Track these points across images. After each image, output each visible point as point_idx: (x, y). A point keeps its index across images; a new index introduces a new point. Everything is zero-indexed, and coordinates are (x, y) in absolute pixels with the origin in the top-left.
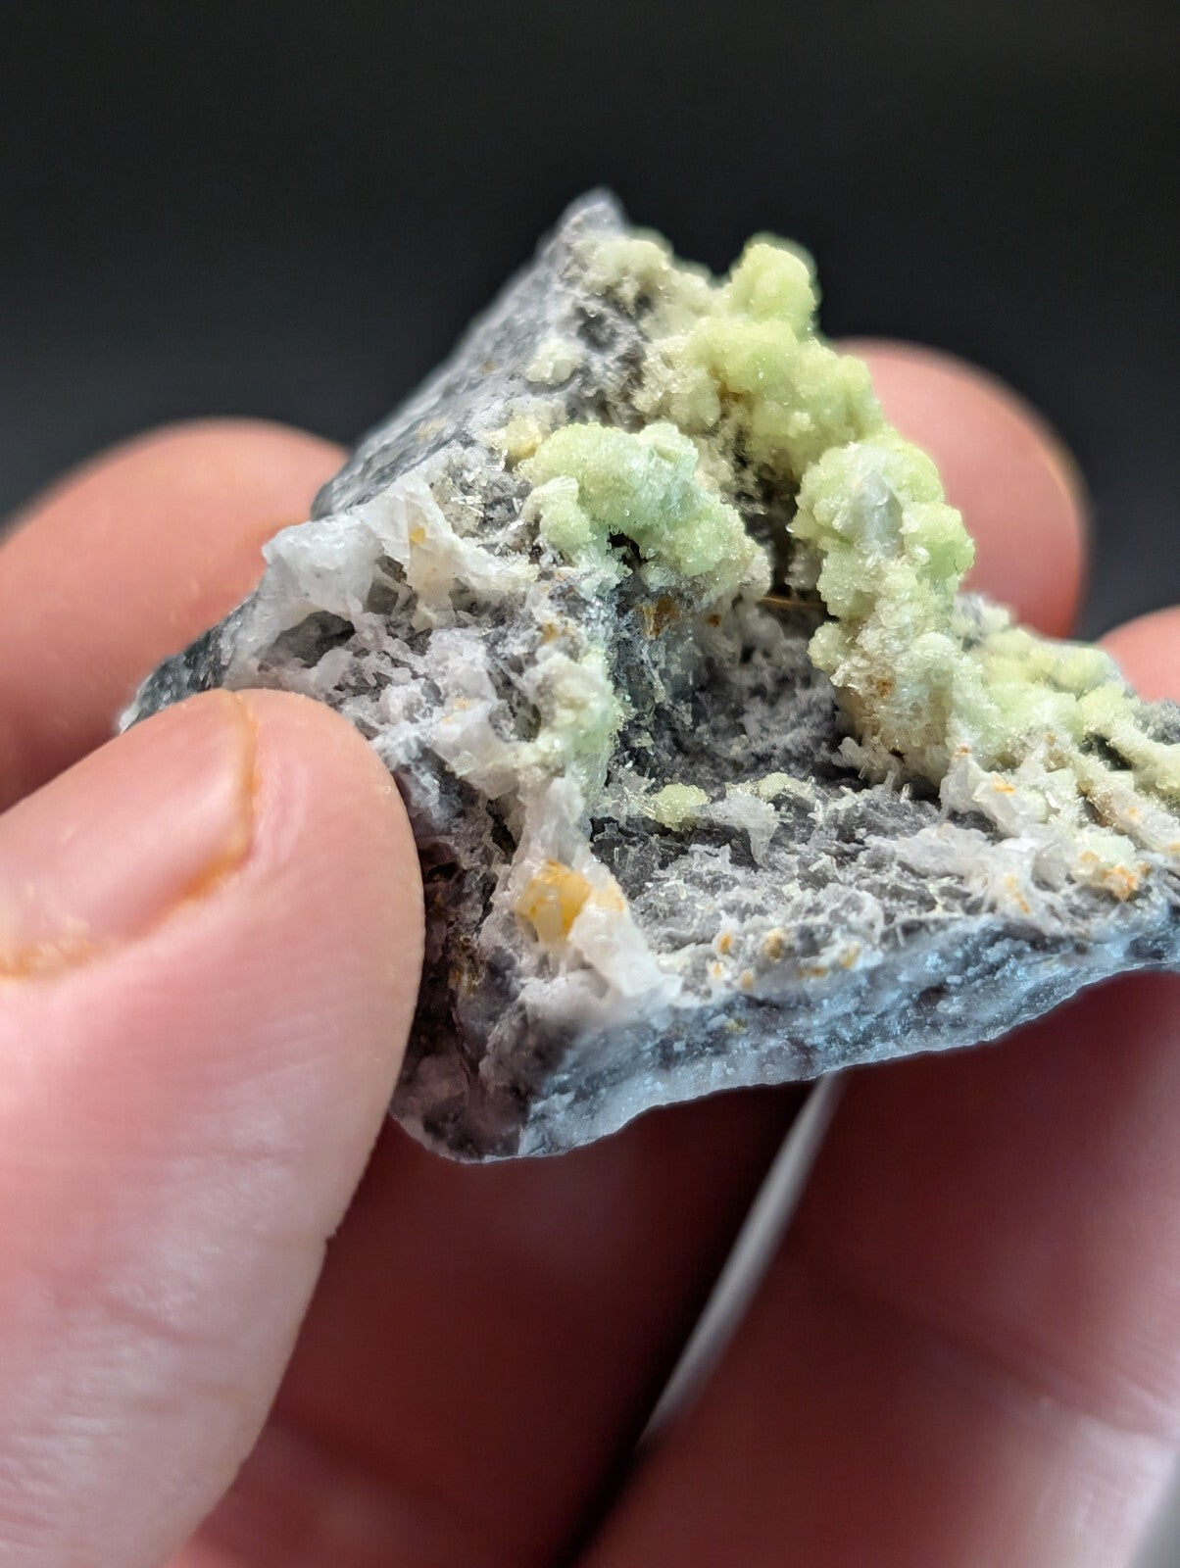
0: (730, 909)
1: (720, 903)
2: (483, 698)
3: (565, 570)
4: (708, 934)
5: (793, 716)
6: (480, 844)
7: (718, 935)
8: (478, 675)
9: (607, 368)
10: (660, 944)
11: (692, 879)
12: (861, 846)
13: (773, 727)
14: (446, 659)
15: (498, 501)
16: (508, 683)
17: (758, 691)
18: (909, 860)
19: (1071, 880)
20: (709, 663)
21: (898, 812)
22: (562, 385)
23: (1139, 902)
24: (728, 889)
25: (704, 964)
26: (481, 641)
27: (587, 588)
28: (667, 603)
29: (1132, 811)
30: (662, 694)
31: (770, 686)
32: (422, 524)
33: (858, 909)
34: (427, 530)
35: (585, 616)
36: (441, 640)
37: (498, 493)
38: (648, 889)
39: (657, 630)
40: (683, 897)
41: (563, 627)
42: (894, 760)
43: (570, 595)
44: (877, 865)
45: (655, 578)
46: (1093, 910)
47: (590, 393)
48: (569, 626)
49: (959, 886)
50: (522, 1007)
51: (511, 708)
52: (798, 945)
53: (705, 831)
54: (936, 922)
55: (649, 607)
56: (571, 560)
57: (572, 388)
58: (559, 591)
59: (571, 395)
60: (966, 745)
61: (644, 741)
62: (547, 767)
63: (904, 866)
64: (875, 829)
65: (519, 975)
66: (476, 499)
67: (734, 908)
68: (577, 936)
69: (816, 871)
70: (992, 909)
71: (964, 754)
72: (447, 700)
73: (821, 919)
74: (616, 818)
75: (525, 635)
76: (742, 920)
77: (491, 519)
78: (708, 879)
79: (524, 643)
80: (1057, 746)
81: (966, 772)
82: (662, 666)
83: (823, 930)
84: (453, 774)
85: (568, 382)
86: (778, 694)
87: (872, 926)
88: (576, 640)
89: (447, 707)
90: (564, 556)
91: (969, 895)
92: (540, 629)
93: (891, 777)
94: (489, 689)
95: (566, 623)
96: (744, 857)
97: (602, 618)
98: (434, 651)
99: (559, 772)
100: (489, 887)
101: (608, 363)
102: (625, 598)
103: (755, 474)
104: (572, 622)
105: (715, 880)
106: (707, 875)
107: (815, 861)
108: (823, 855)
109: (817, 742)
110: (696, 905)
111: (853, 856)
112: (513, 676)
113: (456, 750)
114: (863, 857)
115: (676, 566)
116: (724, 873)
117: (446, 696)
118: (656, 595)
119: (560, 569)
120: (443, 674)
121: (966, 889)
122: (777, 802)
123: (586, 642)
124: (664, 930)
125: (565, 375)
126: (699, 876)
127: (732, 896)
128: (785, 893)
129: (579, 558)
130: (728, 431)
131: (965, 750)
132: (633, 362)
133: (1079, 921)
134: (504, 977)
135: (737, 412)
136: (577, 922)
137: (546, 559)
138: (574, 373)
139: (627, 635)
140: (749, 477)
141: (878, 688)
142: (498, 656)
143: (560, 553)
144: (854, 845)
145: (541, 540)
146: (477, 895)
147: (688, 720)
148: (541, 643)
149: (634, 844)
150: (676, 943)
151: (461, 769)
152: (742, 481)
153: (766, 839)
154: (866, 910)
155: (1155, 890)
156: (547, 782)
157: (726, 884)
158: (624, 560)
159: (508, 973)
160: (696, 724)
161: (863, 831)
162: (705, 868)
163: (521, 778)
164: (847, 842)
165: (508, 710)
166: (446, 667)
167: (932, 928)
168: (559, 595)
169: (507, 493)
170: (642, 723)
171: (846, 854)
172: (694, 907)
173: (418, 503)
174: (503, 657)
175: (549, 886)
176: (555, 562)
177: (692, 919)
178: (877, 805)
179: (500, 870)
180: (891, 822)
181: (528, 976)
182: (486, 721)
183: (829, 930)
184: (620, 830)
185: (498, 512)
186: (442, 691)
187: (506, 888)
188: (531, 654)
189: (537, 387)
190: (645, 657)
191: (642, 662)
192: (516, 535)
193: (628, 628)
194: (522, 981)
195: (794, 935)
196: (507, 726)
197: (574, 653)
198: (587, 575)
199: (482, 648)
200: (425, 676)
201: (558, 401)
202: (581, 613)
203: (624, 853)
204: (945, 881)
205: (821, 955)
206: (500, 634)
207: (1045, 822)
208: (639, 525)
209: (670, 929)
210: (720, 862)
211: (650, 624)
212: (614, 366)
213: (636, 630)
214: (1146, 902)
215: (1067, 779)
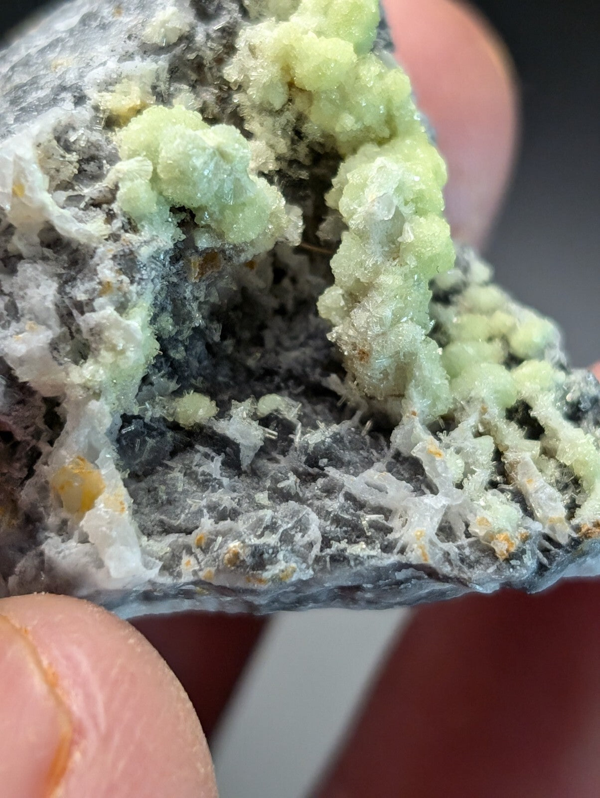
0: (212, 508)
1: (204, 503)
2: (49, 327)
3: (129, 236)
4: (191, 526)
5: (302, 338)
6: (34, 423)
7: (196, 531)
8: (48, 309)
9: (208, 36)
10: (153, 526)
11: (189, 474)
12: (321, 472)
13: (287, 343)
14: (26, 287)
15: (93, 158)
16: (70, 314)
17: (281, 311)
18: (354, 492)
19: (468, 535)
20: (243, 290)
21: (356, 446)
22: (168, 48)
23: (513, 562)
24: (214, 491)
25: (181, 552)
26: (56, 278)
27: (144, 253)
28: (210, 258)
29: (530, 481)
30: (199, 321)
32: (23, 181)
33: (304, 529)
34: (26, 187)
35: (138, 276)
36: (26, 270)
37: (93, 151)
38: (158, 472)
39: (202, 274)
40: (180, 489)
41: (118, 285)
42: (364, 402)
43: (132, 256)
44: (330, 491)
45: (203, 242)
46: (478, 562)
47: (191, 56)
48: (125, 285)
49: (385, 522)
50: (42, 554)
51: (71, 333)
52: (249, 561)
53: (209, 436)
54: (356, 557)
55: (195, 260)
56: (136, 226)
57: (178, 51)
58: (122, 253)
59: (175, 56)
60: (415, 410)
61: (178, 354)
62: (89, 389)
63: (349, 497)
64: (337, 462)
65: (45, 529)
66: (74, 157)
67: (215, 508)
68: (88, 522)
69: (282, 488)
70: (402, 551)
71: (413, 416)
72: (23, 319)
73: (272, 539)
74: (142, 416)
75: (88, 285)
76: (218, 521)
77: (85, 171)
78: (201, 478)
79: (86, 292)
80: (486, 416)
81: (411, 431)
82: (202, 299)
83: (271, 551)
84: (17, 378)
85: (176, 45)
86: (296, 313)
87: (311, 545)
88: (128, 295)
89: (21, 325)
90: (132, 221)
91: (390, 530)
92: (100, 283)
93: (359, 414)
94: (54, 321)
95: (121, 282)
96: (233, 464)
97: (152, 278)
98: (18, 279)
99: (97, 395)
100: (35, 455)
101: (210, 32)
102: (178, 254)
103: (308, 146)
104: (126, 279)
105: (207, 481)
106: (202, 475)
107: (284, 480)
108: (290, 474)
109: (316, 363)
110: (188, 500)
111: (314, 478)
112: (75, 313)
113: (21, 361)
114: (321, 481)
115: (221, 236)
116: (214, 477)
117: (22, 315)
118: (203, 252)
119: (127, 235)
120: (23, 297)
121: (390, 524)
122: (265, 421)
123: (135, 297)
124: (157, 516)
125: (174, 39)
126: (196, 473)
127: (215, 497)
128: (257, 499)
129: (143, 226)
130: (289, 116)
131: (414, 414)
132: (229, 33)
133: (465, 569)
134: (34, 526)
135: (300, 103)
136: (88, 514)
137: (117, 223)
138: (181, 39)
139: (175, 279)
140: (302, 150)
141: (359, 354)
142: (66, 294)
143: (129, 219)
144: (316, 470)
145: (115, 207)
146: (24, 461)
147: (217, 338)
148: (100, 296)
149: (153, 437)
150: (166, 527)
151: (23, 375)
152: (295, 150)
153: (252, 454)
154: (309, 532)
155: (529, 553)
156: (87, 400)
157: (213, 486)
158: (181, 225)
159: (38, 524)
160: (223, 337)
161: (325, 460)
162: (201, 470)
163: (68, 392)
164: (312, 466)
165: (68, 334)
166: (26, 294)
167: (352, 563)
168: (121, 256)
169: (102, 153)
170: (180, 338)
171: (309, 474)
172: (186, 501)
173: (22, 163)
174: (70, 295)
175: (76, 475)
176: (123, 227)
177: (182, 512)
178: (342, 438)
179: (44, 448)
180: (347, 456)
181: (51, 532)
182: (47, 346)
183: (276, 551)
184: (145, 425)
185: (91, 167)
186: (20, 311)
187: (46, 463)
188: (91, 300)
189: (149, 50)
190: (188, 294)
191: (185, 298)
192: (100, 191)
193: (177, 274)
194: (46, 534)
195: (248, 551)
196: (64, 348)
197: (122, 307)
198: (146, 243)
199: (55, 286)
200: (10, 295)
201: (163, 63)
202: (136, 273)
203: (144, 442)
204: (374, 517)
205: (267, 570)
206: (72, 276)
207: (460, 486)
208: (195, 205)
209: (163, 517)
210: (214, 467)
211: (195, 271)
212: (214, 35)
213: (183, 275)
214: (519, 562)
215: (487, 445)
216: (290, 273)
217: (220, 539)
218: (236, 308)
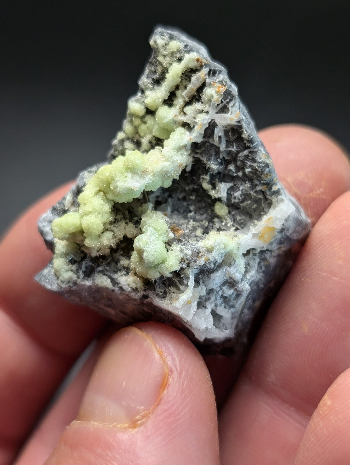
0: (253, 189)
1: (252, 192)
4: (261, 193)
6: (252, 257)
7: (263, 190)
8: (220, 273)
10: (267, 204)
11: (243, 201)
12: (223, 159)
14: (216, 283)
15: (164, 284)
16: (219, 265)
22: (110, 277)
23: (225, 83)
25: (272, 192)
26: (209, 276)
28: (173, 230)
29: (192, 89)
30: (192, 222)
34: (188, 300)
35: (197, 251)
37: (162, 285)
39: (179, 230)
42: (192, 156)
45: (171, 235)
47: (108, 268)
48: (202, 254)
49: (231, 131)
52: (268, 170)
53: (228, 200)
55: (177, 234)
57: (109, 274)
59: (111, 274)
63: (227, 147)
64: (217, 156)
69: (234, 169)
70: (239, 122)
74: (233, 225)
75: (208, 265)
76: (256, 185)
80: (177, 114)
81: (196, 137)
82: (186, 225)
83: (261, 165)
84: (245, 271)
86: (169, 191)
88: (204, 251)
92: (206, 262)
93: (197, 156)
94: (223, 269)
95: (202, 256)
96: (234, 189)
97: (194, 246)
98: (214, 287)
102: (179, 241)
103: (117, 216)
105: (244, 195)
106: (242, 197)
110: (253, 197)
112: (217, 264)
115: (167, 231)
116: (241, 193)
118: (174, 233)
120: (220, 283)
122: (214, 185)
123: (203, 249)
124: (263, 204)
125: (106, 276)
126: (242, 199)
130: (112, 227)
131: (190, 139)
132: (93, 260)
138: (104, 274)
139: (187, 238)
140: (119, 217)
142: (213, 270)
146: (264, 254)
147: (192, 213)
149: (237, 218)
152: (121, 220)
153: (228, 184)
155: (219, 79)
160: (191, 211)
162: (240, 198)
166: (218, 282)
177: (258, 198)
178: (208, 158)
182: (232, 267)
184: (235, 223)
187: (263, 247)
188: (212, 262)
190: (188, 231)
196: (230, 262)
199: (212, 275)
200: (220, 287)
201: (116, 276)
203: (240, 220)
206: (207, 271)
209: (262, 202)
210: (238, 194)
211: (180, 232)
212: (96, 264)
213: (184, 235)
214: (223, 82)
215: (188, 109)
216: (156, 199)
217: (262, 182)
218: (179, 212)
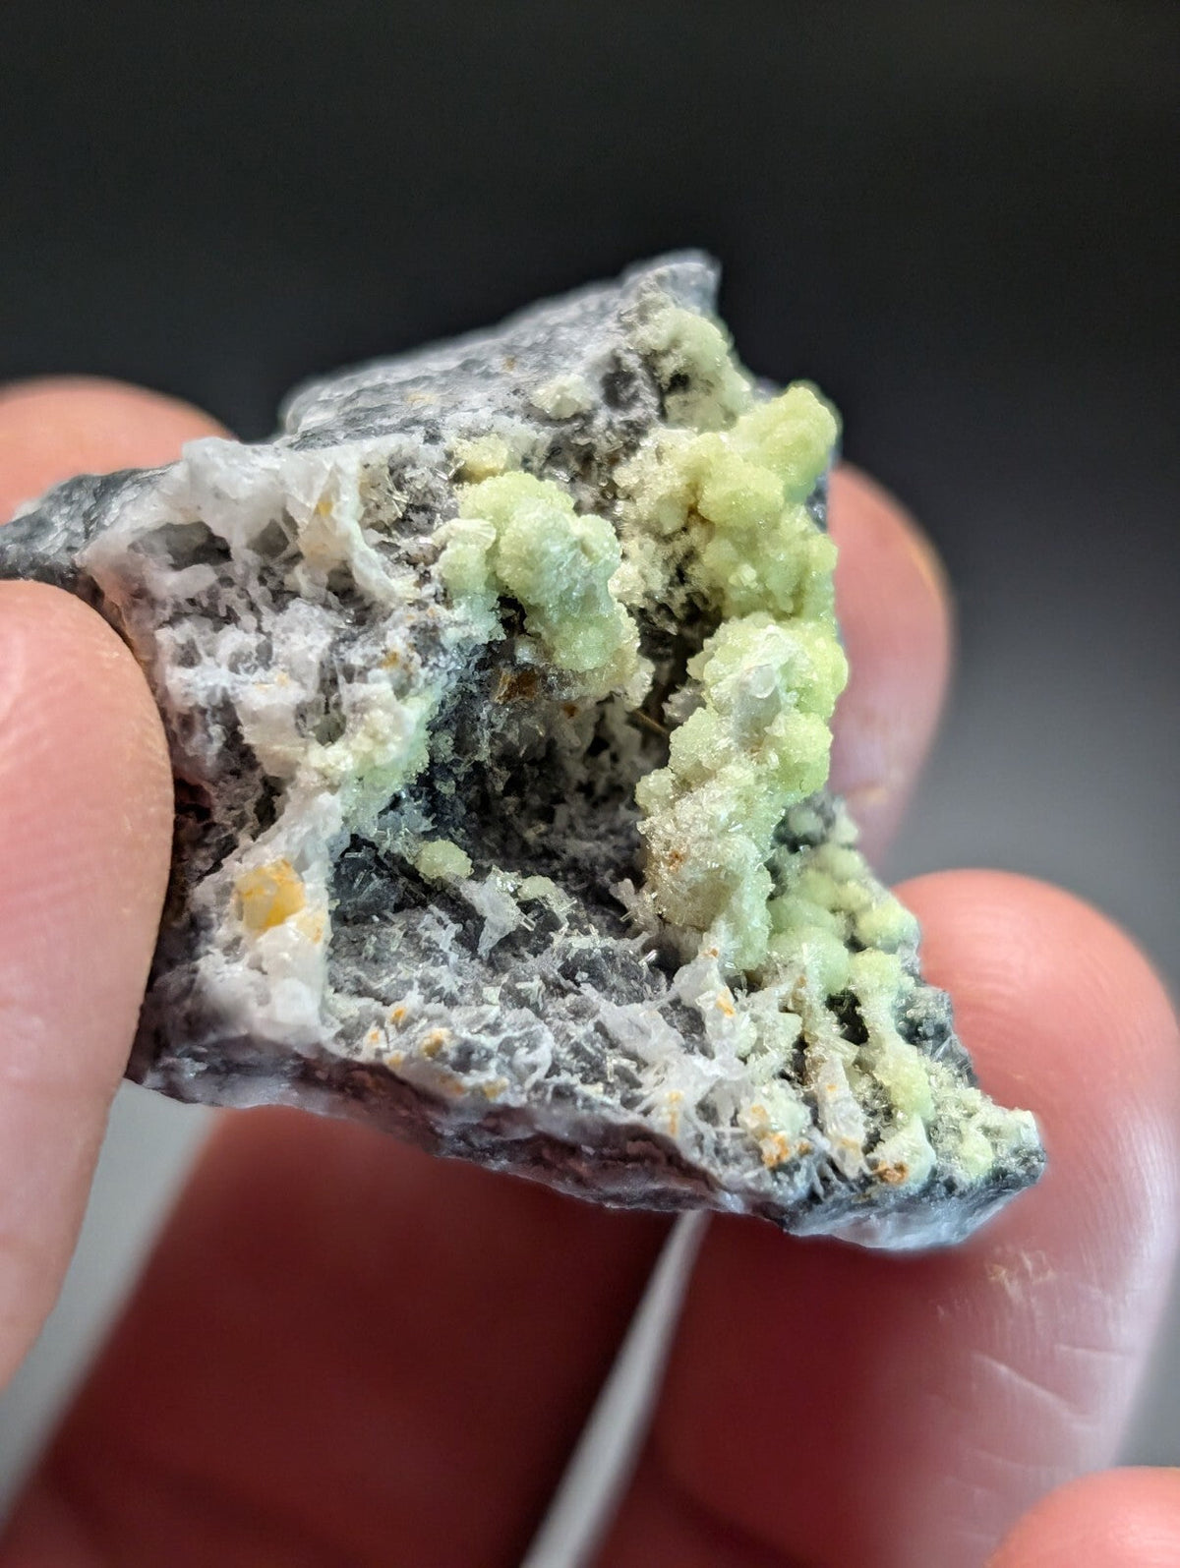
0: (425, 983)
1: (418, 974)
2: (304, 686)
3: (440, 610)
4: (391, 996)
5: (602, 829)
6: (241, 807)
7: (396, 1004)
8: (309, 663)
9: (610, 425)
10: (346, 981)
11: (410, 935)
12: (575, 988)
13: (581, 828)
14: (292, 630)
15: (425, 508)
16: (334, 682)
17: (587, 789)
18: (609, 1025)
19: (734, 1123)
20: (551, 744)
21: (629, 971)
22: (558, 421)
23: (780, 1175)
24: (435, 964)
25: (369, 1023)
26: (332, 631)
27: (450, 636)
28: (527, 679)
29: (831, 1087)
30: (484, 753)
31: (600, 787)
32: (333, 499)
33: (532, 1047)
34: (335, 508)
35: (432, 661)
36: (298, 609)
37: (429, 500)
38: (373, 922)
39: (508, 696)
40: (394, 949)
41: (406, 661)
42: (656, 923)
43: (433, 634)
44: (578, 1014)
45: (524, 654)
46: (737, 1159)
47: (582, 441)
48: (413, 663)
49: (635, 1073)
50: (195, 971)
51: (327, 705)
52: (453, 1055)
53: (451, 899)
54: (586, 1099)
55: (507, 675)
56: (451, 601)
57: (567, 429)
58: (423, 625)
59: (562, 434)
60: (718, 949)
61: (446, 788)
62: (326, 778)
63: (600, 1028)
64: (598, 980)
65: (210, 941)
66: (403, 498)
67: (430, 984)
68: (265, 942)
69: (521, 990)
70: (646, 1112)
71: (712, 956)
72: (274, 668)
73: (490, 1042)
74: (377, 845)
75: (371, 650)
76: (428, 1001)
77: (411, 520)
78: (424, 944)
79: (364, 656)
80: (802, 991)
81: (703, 975)
82: (498, 730)
83: (483, 1053)
84: (241, 737)
85: (568, 421)
86: (605, 799)
87: (533, 1068)
88: (413, 679)
89: (270, 674)
90: (448, 594)
91: (639, 1085)
92: (385, 652)
93: (644, 937)
94: (313, 681)
95: (411, 659)
96: (468, 941)
97: (450, 669)
98: (285, 618)
99: (333, 788)
100: (229, 846)
101: (615, 421)
102: (492, 656)
103: (687, 595)
104: (418, 659)
105: (430, 949)
106: (425, 941)
107: (526, 980)
108: (537, 978)
109: (610, 863)
110: (398, 964)
111: (564, 993)
112: (341, 679)
113: (255, 718)
114: (571, 998)
115: (548, 653)
116: (441, 947)
117: (275, 664)
118: (520, 667)
119: (438, 606)
120: (283, 642)
121: (640, 1078)
122: (526, 906)
123: (421, 684)
124: (353, 970)
125: (568, 414)
126: (419, 937)
127: (433, 972)
128: (485, 993)
129: (459, 604)
130: (680, 546)
131: (714, 953)
132: (637, 429)
133: (718, 1163)
134: (198, 935)
135: (696, 535)
136: (272, 931)
137: (429, 589)
138: (576, 416)
139: (474, 689)
140: (680, 595)
141: (670, 856)
142: (338, 653)
143: (445, 590)
144: (571, 984)
145: (434, 569)
146: (214, 850)
147: (500, 787)
148: (380, 665)
149: (381, 876)
150: (361, 988)
151: (250, 735)
152: (670, 594)
153: (497, 937)
154: (537, 1052)
155: (803, 1172)
156: (319, 790)
157: (436, 959)
158: (506, 623)
159: (203, 933)
160: (506, 792)
161: (585, 975)
162: (427, 934)
163: (299, 774)
164: (566, 977)
165: (323, 705)
166: (288, 638)
167: (580, 1103)
168: (422, 629)
169: (437, 505)
170: (454, 770)
171: (559, 986)
172: (396, 964)
173: (339, 477)
174: (342, 657)
175: (273, 882)
176: (435, 596)
177: (387, 974)
178: (614, 957)
179: (244, 840)
180: (614, 980)
181: (217, 947)
182: (293, 708)
183: (489, 1056)
184: (377, 859)
185: (419, 519)
186: (274, 657)
187: (240, 860)
188: (366, 669)
189: (531, 413)
190: (483, 715)
191: (478, 719)
192: (421, 549)
193: (480, 683)
194: (209, 948)
195: (455, 1043)
196: (312, 720)
197: (401, 691)
198: (457, 624)
199: (328, 639)
200: (269, 635)
201: (545, 435)
202: (432, 655)
203: (368, 880)
204: (625, 1062)
205: (470, 1075)
206: (352, 634)
207: (744, 1060)
208: (531, 601)
209: (361, 974)
210: (445, 935)
211: (502, 690)
212: (617, 427)
214: (787, 1179)
215: (792, 1025)
216: (613, 748)
217: (424, 1021)
218: (533, 762)
